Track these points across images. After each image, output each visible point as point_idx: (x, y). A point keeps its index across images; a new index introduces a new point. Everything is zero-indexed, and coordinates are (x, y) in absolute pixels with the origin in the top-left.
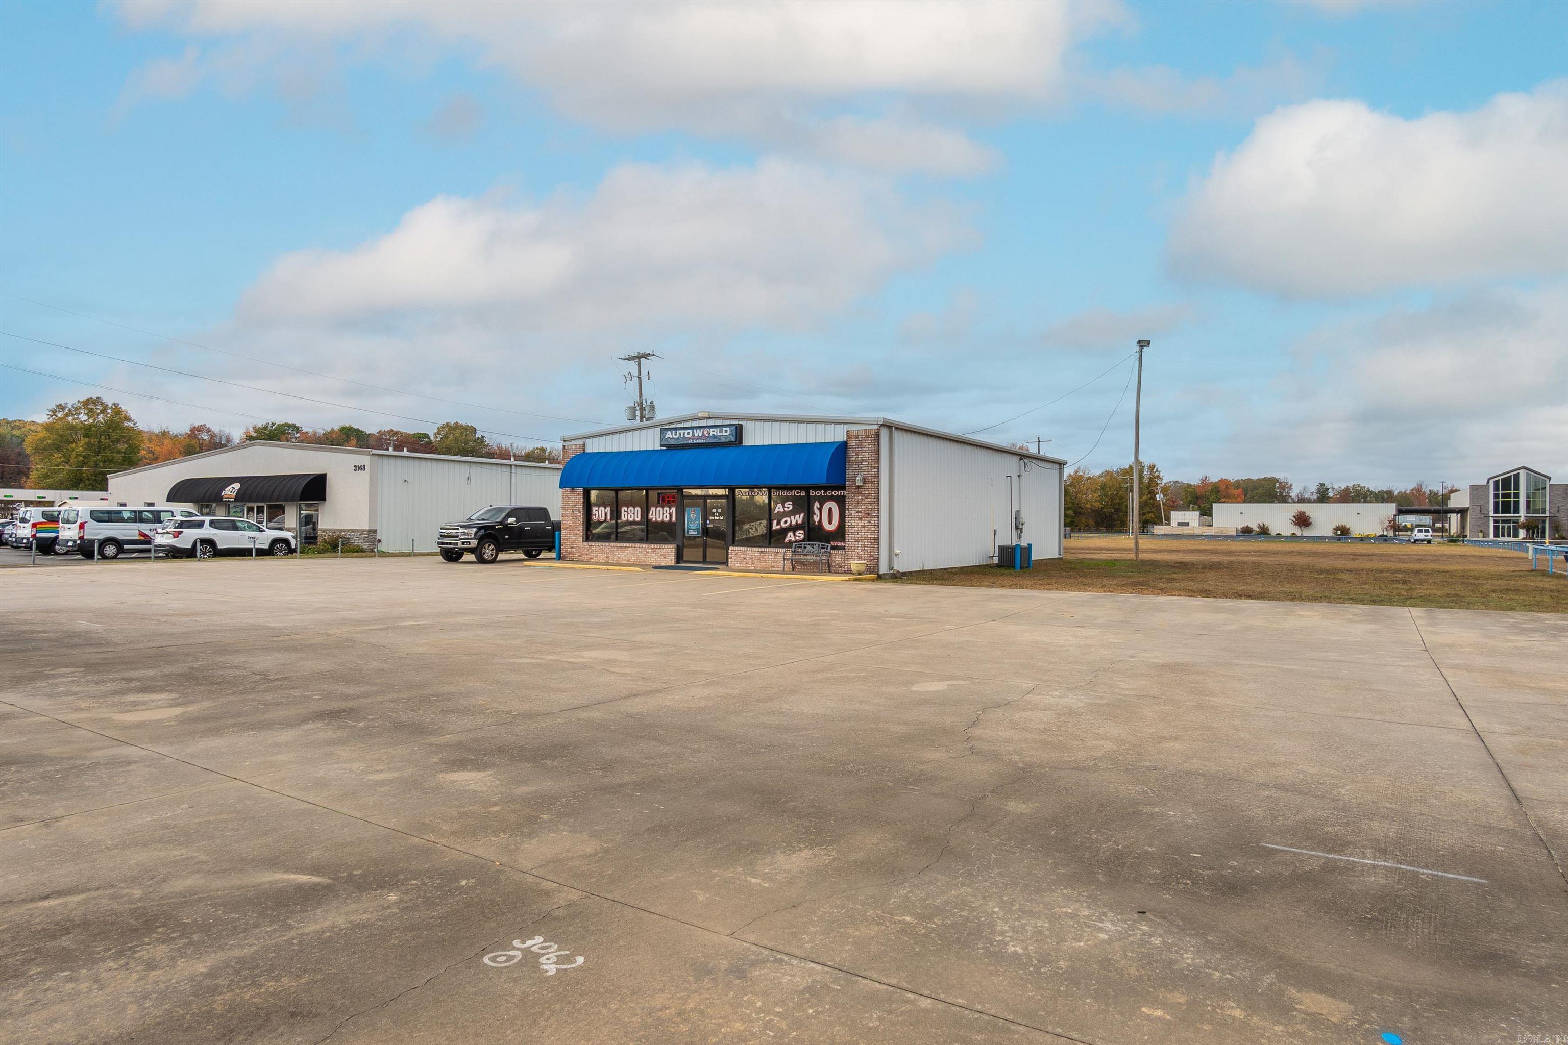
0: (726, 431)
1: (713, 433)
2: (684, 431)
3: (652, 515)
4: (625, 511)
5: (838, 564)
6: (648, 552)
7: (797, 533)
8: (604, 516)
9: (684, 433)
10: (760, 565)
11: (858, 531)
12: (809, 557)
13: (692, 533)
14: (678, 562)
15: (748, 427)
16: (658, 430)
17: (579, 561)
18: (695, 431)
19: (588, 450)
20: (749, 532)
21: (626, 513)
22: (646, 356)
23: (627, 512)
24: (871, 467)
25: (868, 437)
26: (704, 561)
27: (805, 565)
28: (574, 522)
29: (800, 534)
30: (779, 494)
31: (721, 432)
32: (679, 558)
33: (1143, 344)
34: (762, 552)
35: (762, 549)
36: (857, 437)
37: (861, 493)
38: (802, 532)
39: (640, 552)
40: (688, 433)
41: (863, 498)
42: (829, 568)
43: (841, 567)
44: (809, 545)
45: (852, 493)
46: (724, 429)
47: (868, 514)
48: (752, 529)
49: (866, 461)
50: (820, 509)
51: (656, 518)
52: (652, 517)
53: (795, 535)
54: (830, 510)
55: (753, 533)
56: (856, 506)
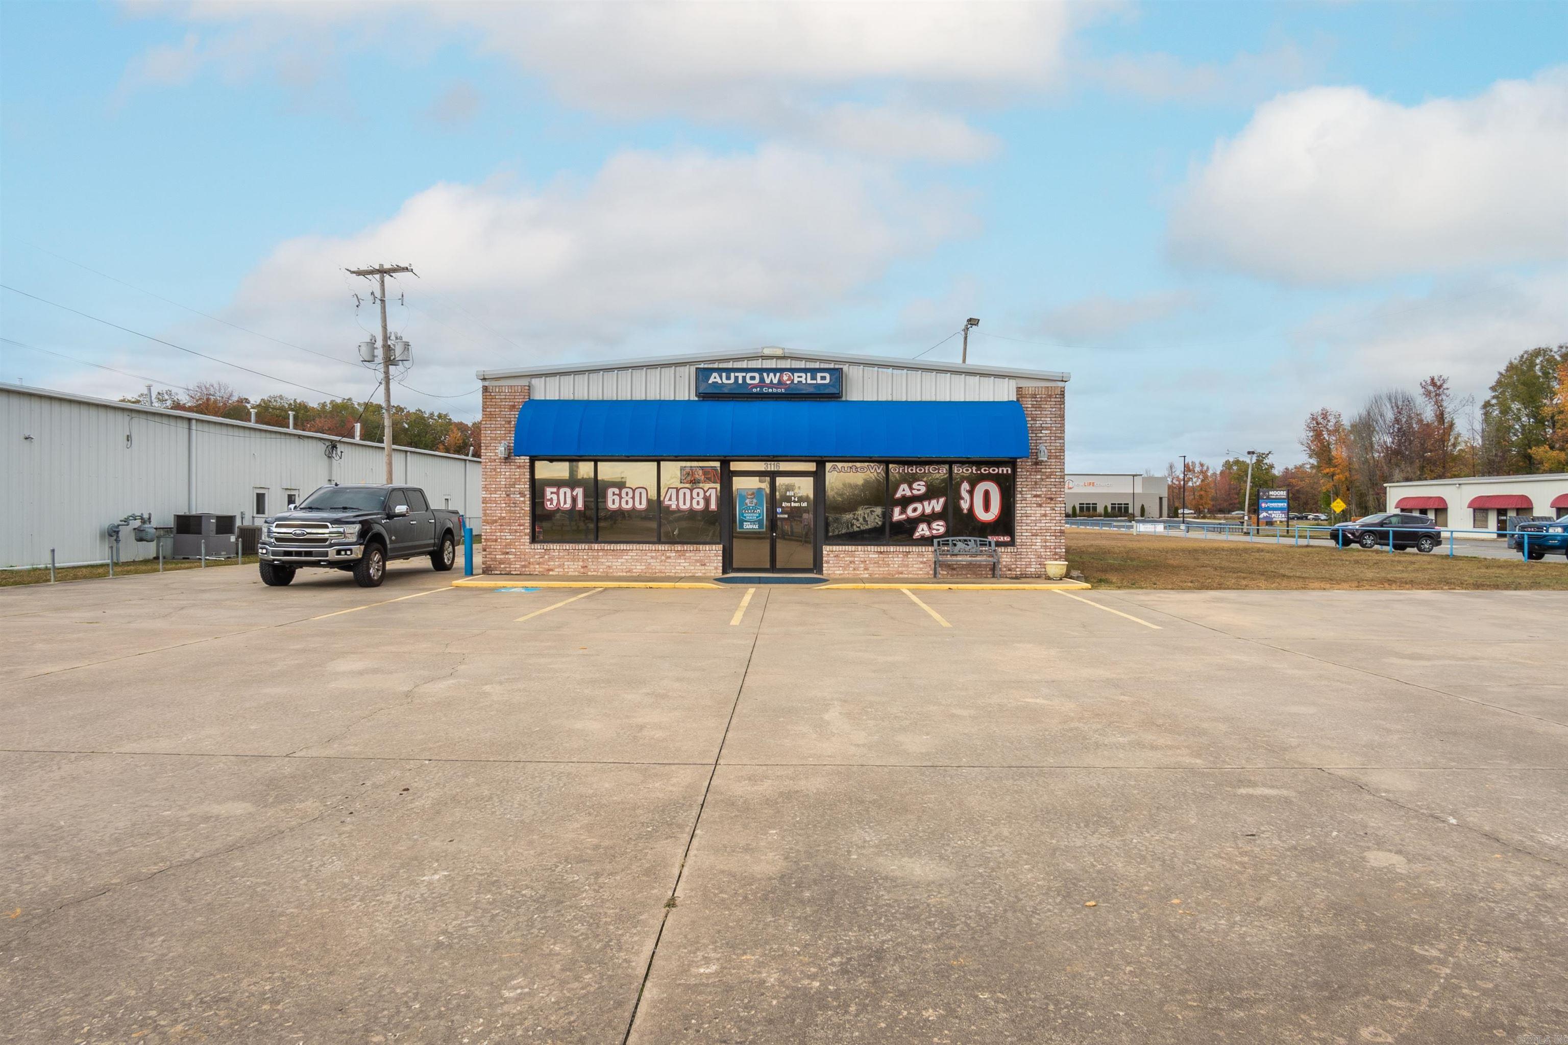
0: (823, 378)
1: (800, 379)
2: (744, 374)
3: (670, 499)
4: (614, 494)
5: (1005, 567)
6: (669, 557)
7: (934, 525)
8: (569, 501)
9: (744, 378)
10: (878, 571)
11: (1036, 522)
12: (959, 558)
13: (748, 526)
14: (724, 572)
15: (853, 373)
16: (693, 369)
17: (521, 575)
18: (765, 374)
19: (539, 395)
20: (852, 525)
21: (617, 498)
22: (389, 272)
23: (620, 495)
24: (1055, 437)
25: (1050, 396)
26: (773, 568)
27: (954, 569)
28: (510, 512)
29: (939, 527)
30: (904, 470)
31: (814, 378)
32: (728, 565)
33: (973, 322)
34: (881, 553)
35: (882, 549)
36: (1034, 396)
37: (1041, 472)
38: (941, 523)
39: (652, 557)
40: (753, 378)
41: (1043, 477)
42: (994, 571)
43: (1010, 570)
44: (960, 540)
45: (1027, 471)
46: (819, 375)
47: (1051, 499)
48: (858, 520)
49: (1047, 429)
50: (971, 492)
51: (678, 505)
52: (670, 503)
53: (930, 528)
54: (987, 494)
55: (858, 526)
56: (1032, 489)
